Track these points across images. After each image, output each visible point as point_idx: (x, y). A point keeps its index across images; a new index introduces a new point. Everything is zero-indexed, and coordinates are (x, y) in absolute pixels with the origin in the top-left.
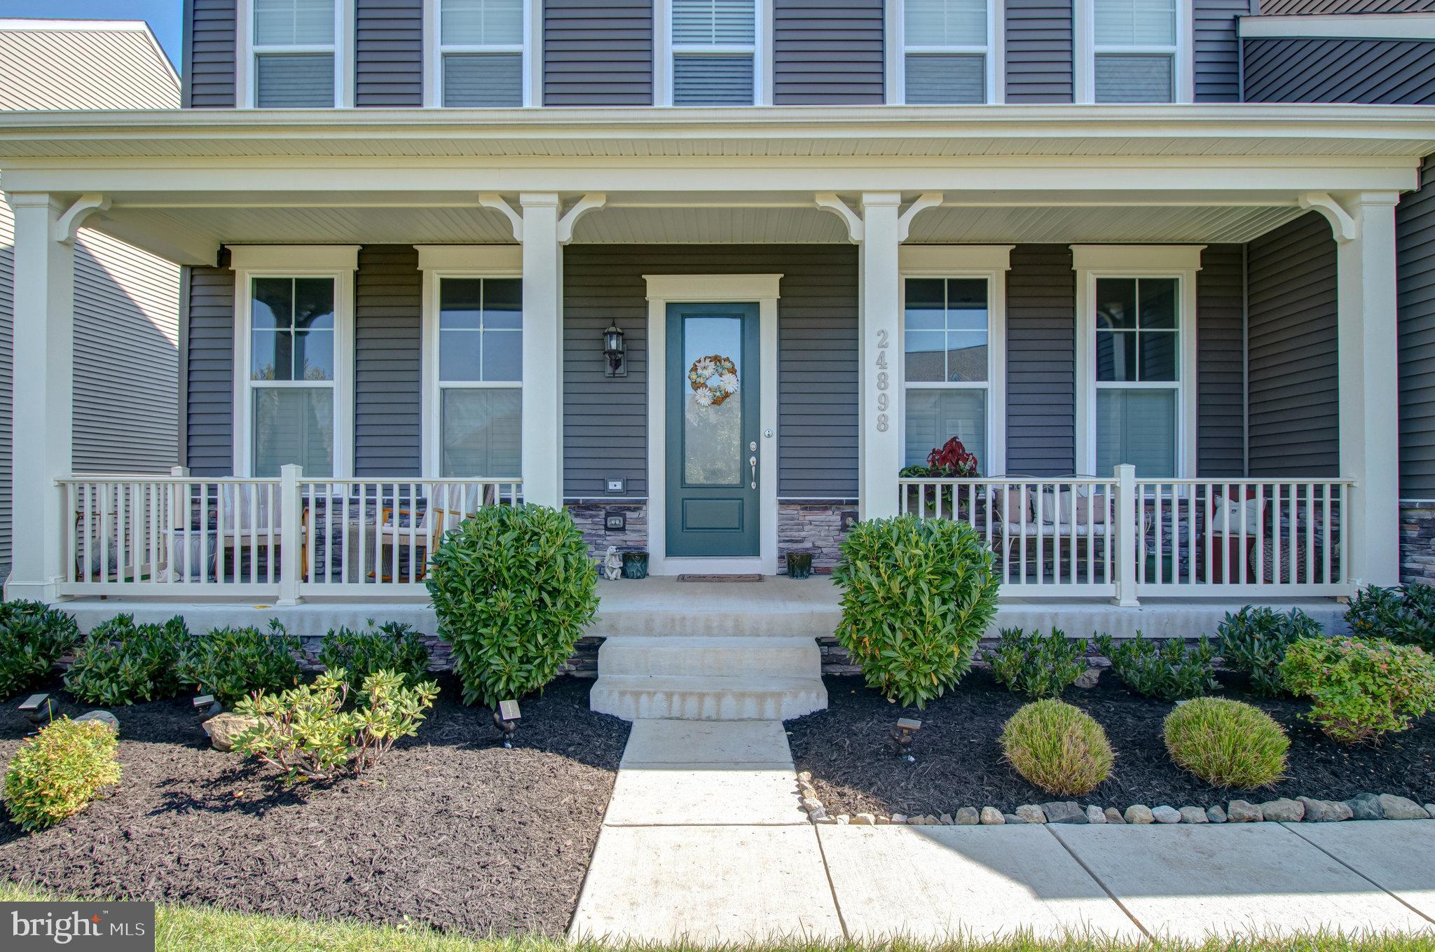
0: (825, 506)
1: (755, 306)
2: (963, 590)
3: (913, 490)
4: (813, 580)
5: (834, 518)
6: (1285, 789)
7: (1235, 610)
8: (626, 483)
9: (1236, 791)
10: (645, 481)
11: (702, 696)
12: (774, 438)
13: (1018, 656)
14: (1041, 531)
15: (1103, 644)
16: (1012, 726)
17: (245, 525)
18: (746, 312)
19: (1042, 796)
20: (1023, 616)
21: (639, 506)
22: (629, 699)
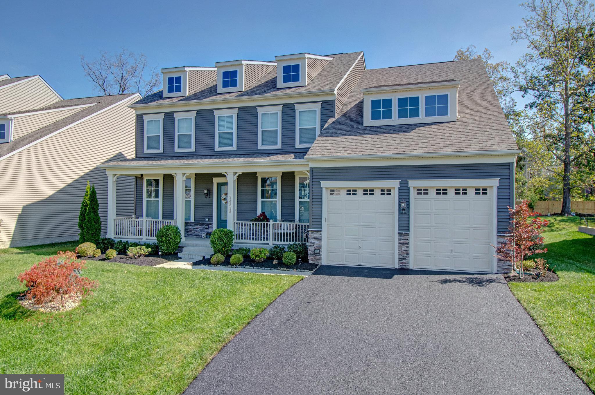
8: (209, 219)
10: (212, 219)
12: (236, 211)
19: (210, 264)
21: (211, 224)
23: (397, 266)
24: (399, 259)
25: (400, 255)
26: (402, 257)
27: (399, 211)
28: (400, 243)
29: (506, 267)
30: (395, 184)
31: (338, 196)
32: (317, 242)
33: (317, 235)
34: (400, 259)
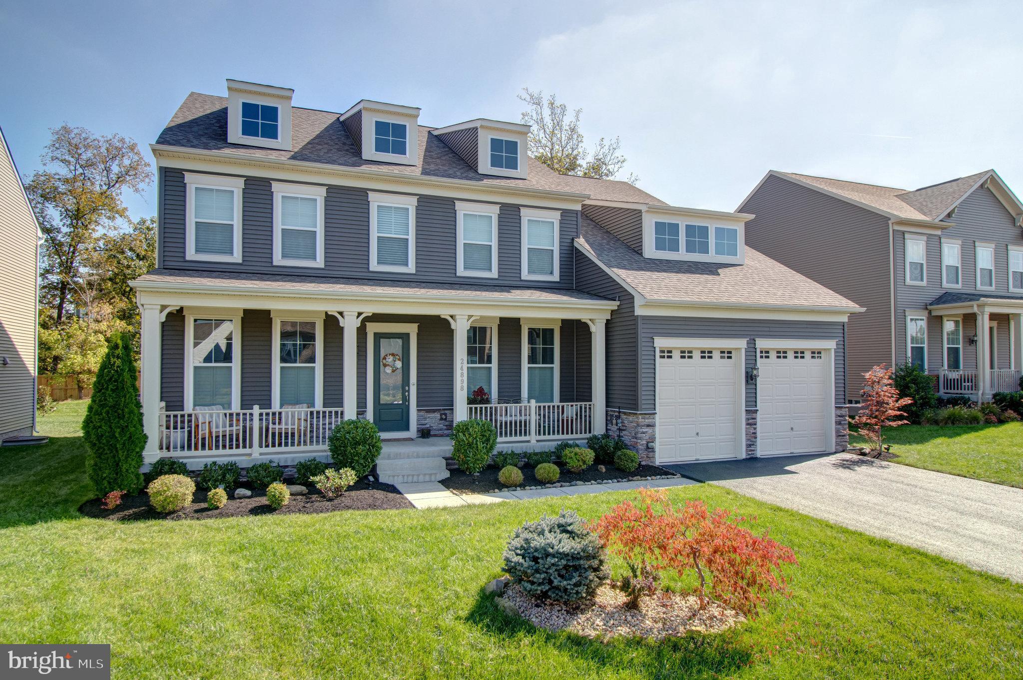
0: (434, 411)
1: (408, 335)
2: (488, 440)
3: (471, 408)
4: (431, 439)
5: (438, 415)
6: (558, 482)
7: (560, 443)
9: (548, 483)
10: (365, 403)
11: (413, 476)
12: (415, 386)
13: (502, 458)
14: (509, 419)
15: (525, 455)
16: (501, 473)
17: (217, 427)
18: (405, 337)
19: (507, 487)
20: (503, 447)
22: (391, 478)
23: (743, 456)
24: (747, 445)
25: (748, 440)
26: (751, 443)
27: (747, 381)
28: (748, 424)
29: (843, 443)
30: (741, 344)
31: (670, 360)
32: (649, 430)
33: (650, 420)
34: (749, 446)
